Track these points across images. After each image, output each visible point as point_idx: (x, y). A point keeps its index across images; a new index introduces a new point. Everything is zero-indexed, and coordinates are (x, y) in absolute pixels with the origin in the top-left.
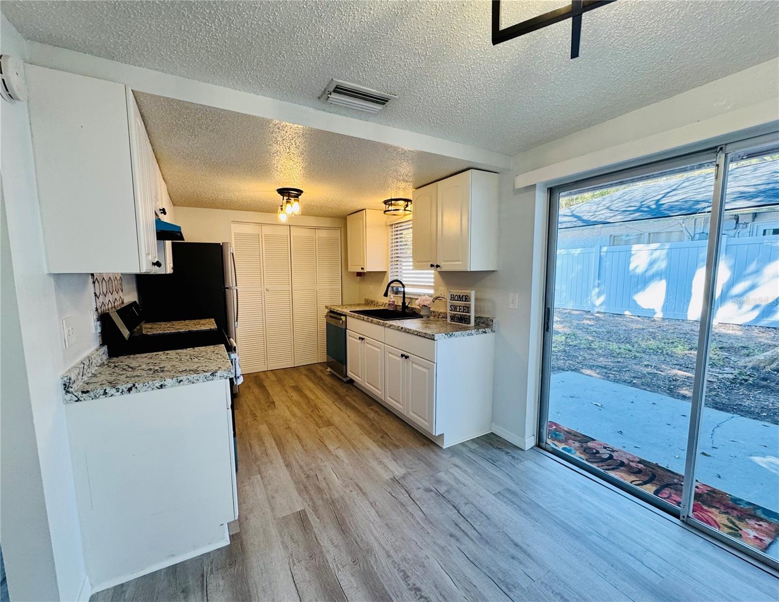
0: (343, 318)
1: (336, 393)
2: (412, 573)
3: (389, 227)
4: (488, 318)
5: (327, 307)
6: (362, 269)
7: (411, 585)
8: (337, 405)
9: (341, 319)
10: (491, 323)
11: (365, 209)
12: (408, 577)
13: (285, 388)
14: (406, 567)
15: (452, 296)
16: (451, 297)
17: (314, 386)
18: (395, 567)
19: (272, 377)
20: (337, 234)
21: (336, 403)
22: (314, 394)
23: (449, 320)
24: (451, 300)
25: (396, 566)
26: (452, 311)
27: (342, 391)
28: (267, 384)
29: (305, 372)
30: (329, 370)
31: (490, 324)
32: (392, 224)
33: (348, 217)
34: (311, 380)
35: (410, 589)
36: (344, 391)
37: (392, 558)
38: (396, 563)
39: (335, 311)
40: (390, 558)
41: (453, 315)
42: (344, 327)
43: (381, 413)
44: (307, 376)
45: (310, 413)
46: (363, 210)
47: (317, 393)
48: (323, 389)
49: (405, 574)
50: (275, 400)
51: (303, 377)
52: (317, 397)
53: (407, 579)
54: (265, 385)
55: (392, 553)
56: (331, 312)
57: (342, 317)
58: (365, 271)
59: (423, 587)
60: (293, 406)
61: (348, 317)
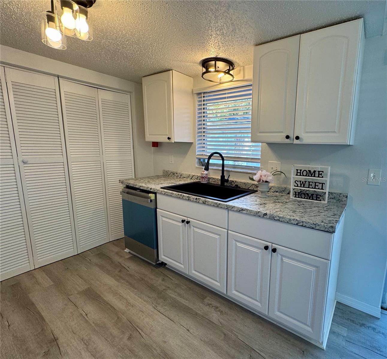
0: (152, 196)
1: (152, 288)
3: (196, 96)
4: (341, 194)
5: (122, 182)
6: (169, 138)
8: (162, 310)
9: (149, 198)
10: (345, 199)
11: (172, 70)
13: (72, 298)
15: (299, 171)
16: (297, 173)
17: (116, 283)
19: (45, 281)
20: (126, 99)
21: (159, 308)
22: (121, 297)
23: (291, 196)
24: (297, 175)
26: (297, 186)
27: (157, 281)
28: (36, 297)
29: (95, 260)
30: (127, 250)
31: (343, 200)
32: (199, 92)
33: (144, 79)
34: (108, 272)
36: (160, 281)
39: (137, 187)
41: (299, 191)
42: (152, 206)
43: (223, 308)
44: (102, 267)
45: (129, 343)
46: (169, 70)
47: (125, 296)
48: (130, 284)
50: (57, 333)
51: (96, 269)
52: (128, 304)
54: (33, 300)
56: (128, 187)
57: (150, 195)
58: (173, 141)
60: (94, 338)
61: (158, 195)
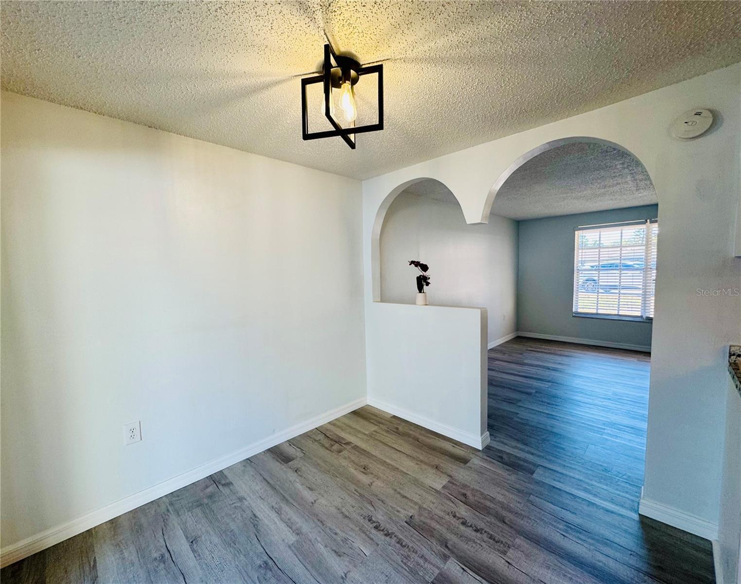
2: (395, 546)
7: (393, 536)
12: (398, 543)
14: (403, 550)
18: (412, 547)
25: (411, 549)
35: (393, 533)
37: (419, 556)
38: (413, 551)
40: (420, 556)
49: (401, 544)
53: (398, 540)
55: (421, 561)
59: (383, 537)
